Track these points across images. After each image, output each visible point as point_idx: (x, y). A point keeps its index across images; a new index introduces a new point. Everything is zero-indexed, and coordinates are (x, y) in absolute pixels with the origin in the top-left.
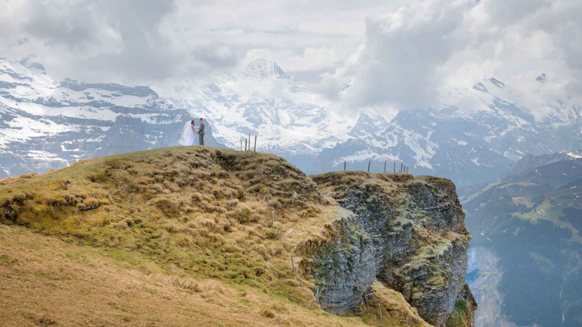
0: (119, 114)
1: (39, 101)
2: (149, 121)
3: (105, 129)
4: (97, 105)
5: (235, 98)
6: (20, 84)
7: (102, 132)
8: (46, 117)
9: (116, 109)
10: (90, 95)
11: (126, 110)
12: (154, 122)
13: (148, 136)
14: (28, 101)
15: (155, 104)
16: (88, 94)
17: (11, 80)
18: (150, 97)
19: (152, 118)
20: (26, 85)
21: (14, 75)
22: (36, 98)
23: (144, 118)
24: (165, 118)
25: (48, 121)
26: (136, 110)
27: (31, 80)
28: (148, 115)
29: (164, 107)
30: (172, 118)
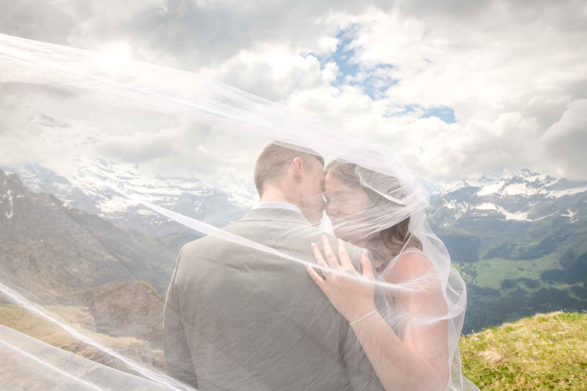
0: (184, 191)
1: (144, 186)
2: (197, 195)
3: (176, 199)
4: (172, 187)
5: (243, 181)
6: (135, 178)
7: (175, 200)
8: (147, 194)
9: (182, 189)
10: (169, 183)
11: (186, 189)
12: (200, 195)
13: (197, 202)
14: (138, 186)
15: (200, 187)
16: (168, 182)
17: (130, 176)
18: (198, 183)
19: (199, 193)
20: (137, 178)
21: (132, 174)
22: (142, 184)
23: (195, 193)
24: (205, 193)
25: (148, 195)
26: (191, 189)
27: (140, 175)
28: (197, 191)
29: (205, 188)
30: (209, 193)
